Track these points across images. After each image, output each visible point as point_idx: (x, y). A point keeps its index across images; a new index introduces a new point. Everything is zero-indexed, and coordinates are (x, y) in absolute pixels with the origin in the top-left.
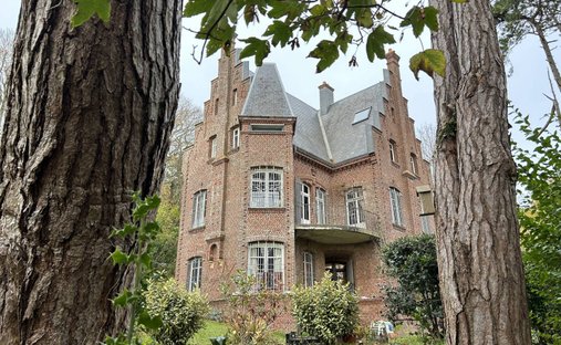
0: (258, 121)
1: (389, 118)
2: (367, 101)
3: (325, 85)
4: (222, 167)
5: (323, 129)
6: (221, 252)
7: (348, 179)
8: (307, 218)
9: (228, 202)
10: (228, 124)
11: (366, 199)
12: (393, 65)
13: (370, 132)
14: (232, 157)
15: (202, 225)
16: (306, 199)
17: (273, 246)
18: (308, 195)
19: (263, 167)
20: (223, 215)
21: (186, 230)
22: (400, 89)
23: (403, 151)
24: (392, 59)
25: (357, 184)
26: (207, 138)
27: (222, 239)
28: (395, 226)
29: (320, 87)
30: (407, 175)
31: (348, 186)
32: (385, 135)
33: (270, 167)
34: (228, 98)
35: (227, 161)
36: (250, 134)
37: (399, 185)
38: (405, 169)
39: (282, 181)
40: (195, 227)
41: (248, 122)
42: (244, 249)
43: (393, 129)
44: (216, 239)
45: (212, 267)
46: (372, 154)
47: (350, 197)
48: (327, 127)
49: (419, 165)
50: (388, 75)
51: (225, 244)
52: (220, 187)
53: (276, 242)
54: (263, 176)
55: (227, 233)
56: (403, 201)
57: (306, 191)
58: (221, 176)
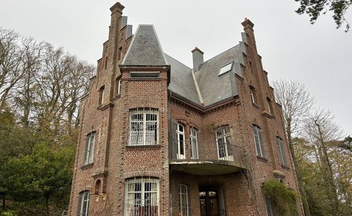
0: (136, 70)
1: (248, 70)
2: (229, 58)
3: (197, 49)
4: (108, 111)
5: (196, 82)
6: (105, 187)
7: (217, 119)
8: (182, 153)
9: (112, 141)
10: (114, 75)
11: (232, 135)
12: (249, 29)
13: (234, 79)
14: (117, 102)
15: (91, 162)
16: (181, 136)
17: (150, 181)
18: (183, 133)
19: (141, 109)
20: (107, 153)
21: (79, 166)
22: (255, 48)
23: (261, 95)
24: (248, 25)
25: (224, 122)
26: (98, 89)
27: (106, 175)
28: (259, 158)
29: (193, 52)
30: (265, 115)
31: (217, 124)
32: (246, 82)
33: (147, 109)
34: (115, 55)
35: (112, 106)
36: (129, 80)
37: (259, 123)
38: (263, 109)
39: (158, 121)
40: (87, 164)
41: (127, 70)
42: (121, 185)
43: (252, 78)
44: (100, 175)
45: (97, 200)
46: (237, 97)
47: (219, 134)
48: (198, 80)
49: (274, 107)
50: (245, 37)
51: (109, 180)
52: (106, 129)
53: (152, 177)
54: (140, 117)
55: (110, 169)
56: (264, 136)
57: (181, 130)
58: (106, 119)
